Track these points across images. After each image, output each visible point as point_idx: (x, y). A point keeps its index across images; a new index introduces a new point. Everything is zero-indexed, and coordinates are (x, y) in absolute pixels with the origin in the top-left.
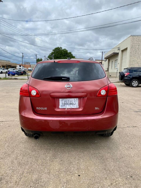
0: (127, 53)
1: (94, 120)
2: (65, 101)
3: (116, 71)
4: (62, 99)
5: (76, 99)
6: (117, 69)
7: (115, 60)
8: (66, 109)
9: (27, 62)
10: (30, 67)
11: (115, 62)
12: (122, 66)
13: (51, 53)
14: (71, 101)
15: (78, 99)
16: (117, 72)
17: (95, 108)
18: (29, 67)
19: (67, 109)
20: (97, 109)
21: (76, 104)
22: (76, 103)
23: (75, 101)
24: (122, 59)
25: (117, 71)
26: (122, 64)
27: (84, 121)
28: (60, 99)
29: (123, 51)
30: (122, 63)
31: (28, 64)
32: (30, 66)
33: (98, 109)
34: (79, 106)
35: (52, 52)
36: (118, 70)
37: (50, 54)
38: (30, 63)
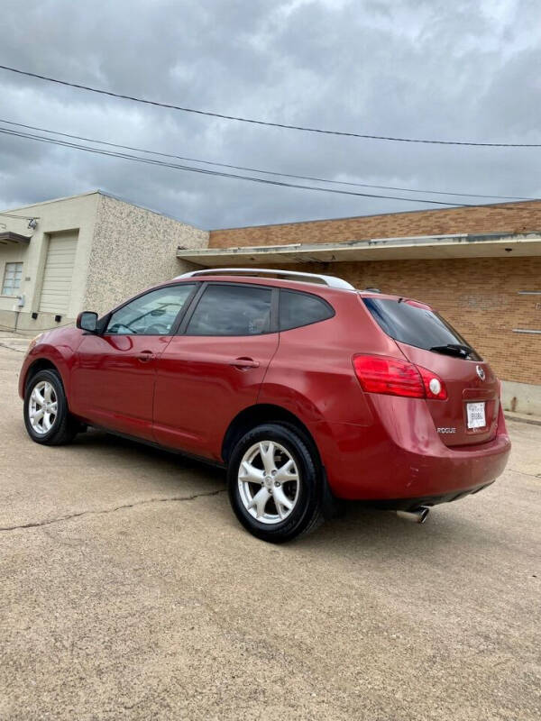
0: (78, 248)
3: (15, 309)
6: (20, 298)
7: (7, 264)
11: (6, 271)
12: (43, 292)
15: (484, 403)
16: (18, 313)
24: (46, 263)
25: (21, 307)
26: (43, 285)
29: (50, 236)
30: (43, 281)
34: (486, 420)
36: (24, 302)
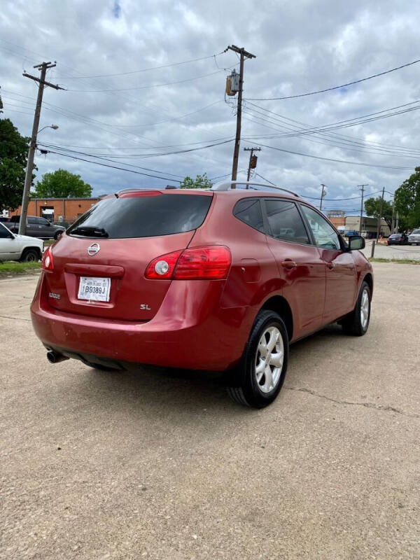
1: (122, 332)
2: (88, 284)
4: (84, 278)
5: (106, 279)
8: (88, 302)
9: (337, 211)
10: (345, 225)
13: (408, 178)
14: (98, 284)
15: (110, 279)
17: (142, 305)
18: (341, 225)
19: (91, 300)
20: (144, 308)
21: (106, 292)
22: (106, 290)
23: (104, 285)
27: (103, 332)
28: (81, 278)
31: (340, 216)
32: (343, 222)
33: (147, 309)
34: (110, 296)
35: (413, 175)
37: (407, 181)
38: (344, 213)
